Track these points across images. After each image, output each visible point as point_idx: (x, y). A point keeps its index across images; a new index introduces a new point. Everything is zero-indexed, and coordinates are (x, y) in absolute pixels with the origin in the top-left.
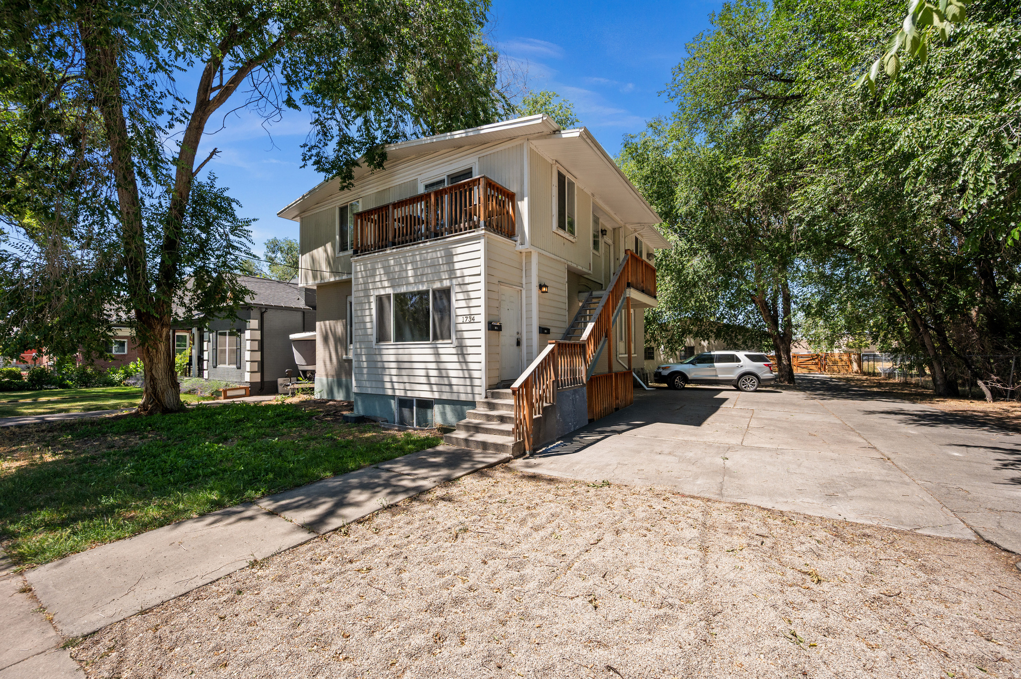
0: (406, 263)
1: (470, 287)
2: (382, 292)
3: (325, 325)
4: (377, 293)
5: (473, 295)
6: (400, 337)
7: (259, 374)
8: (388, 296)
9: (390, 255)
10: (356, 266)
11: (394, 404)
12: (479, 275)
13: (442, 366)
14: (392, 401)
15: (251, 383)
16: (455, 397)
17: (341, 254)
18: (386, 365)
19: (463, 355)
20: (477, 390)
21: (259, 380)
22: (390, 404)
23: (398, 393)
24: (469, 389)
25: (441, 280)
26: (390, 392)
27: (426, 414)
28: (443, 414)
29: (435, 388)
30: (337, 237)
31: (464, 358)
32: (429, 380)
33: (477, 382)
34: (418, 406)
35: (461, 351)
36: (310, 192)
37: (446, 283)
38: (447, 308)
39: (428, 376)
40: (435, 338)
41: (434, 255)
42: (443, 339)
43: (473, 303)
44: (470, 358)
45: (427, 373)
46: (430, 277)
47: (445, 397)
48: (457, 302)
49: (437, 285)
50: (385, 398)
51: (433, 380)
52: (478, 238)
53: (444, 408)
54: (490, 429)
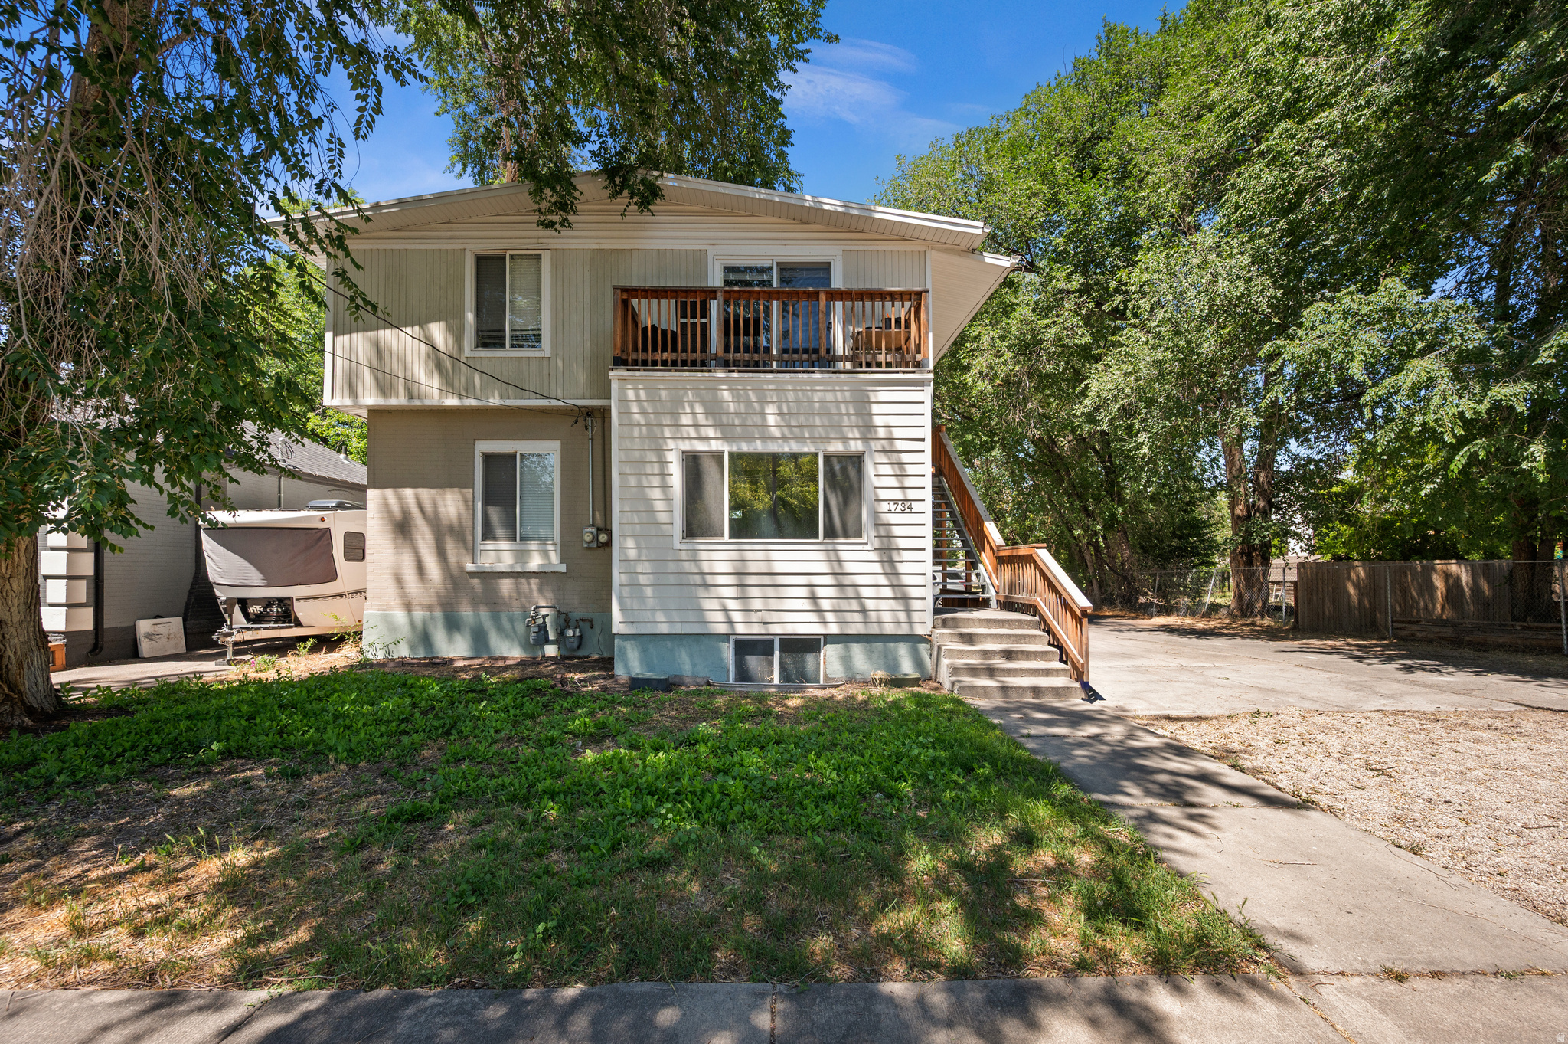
0: (763, 402)
1: (905, 458)
2: (700, 447)
3: (400, 499)
4: (686, 446)
5: (910, 469)
6: (743, 528)
7: (89, 612)
8: (718, 457)
9: (722, 381)
10: (622, 390)
11: (728, 652)
12: (923, 440)
13: (847, 580)
14: (724, 645)
15: (67, 634)
16: (874, 630)
17: (483, 353)
18: (710, 580)
19: (892, 562)
20: (916, 617)
21: (89, 625)
22: (719, 651)
23: (741, 629)
24: (902, 616)
25: (845, 440)
26: (722, 629)
27: (803, 662)
28: (846, 660)
29: (830, 617)
30: (470, 317)
31: (894, 568)
32: (816, 604)
33: (916, 605)
34: (782, 650)
35: (888, 555)
36: (400, 202)
37: (856, 446)
38: (856, 486)
39: (814, 598)
40: (831, 533)
41: (830, 397)
42: (846, 535)
43: (909, 482)
44: (902, 568)
45: (813, 592)
46: (820, 432)
47: (853, 630)
48: (878, 476)
49: (836, 447)
50: (705, 640)
51: (825, 605)
52: (921, 383)
53: (848, 649)
54: (1016, 670)
